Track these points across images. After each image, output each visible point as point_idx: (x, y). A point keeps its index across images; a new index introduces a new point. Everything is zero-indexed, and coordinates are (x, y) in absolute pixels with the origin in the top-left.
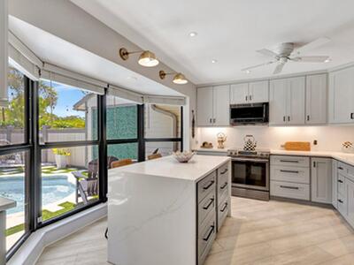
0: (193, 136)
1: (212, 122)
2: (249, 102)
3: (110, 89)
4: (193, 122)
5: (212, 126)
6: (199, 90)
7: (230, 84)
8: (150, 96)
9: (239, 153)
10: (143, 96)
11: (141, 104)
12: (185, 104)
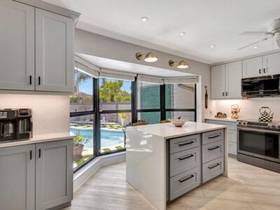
0: (206, 107)
1: (225, 95)
2: (263, 74)
3: (138, 77)
4: (206, 95)
5: (225, 99)
6: (213, 68)
7: (242, 60)
8: (169, 78)
9: (249, 123)
10: (163, 78)
11: (162, 84)
12: (198, 81)
